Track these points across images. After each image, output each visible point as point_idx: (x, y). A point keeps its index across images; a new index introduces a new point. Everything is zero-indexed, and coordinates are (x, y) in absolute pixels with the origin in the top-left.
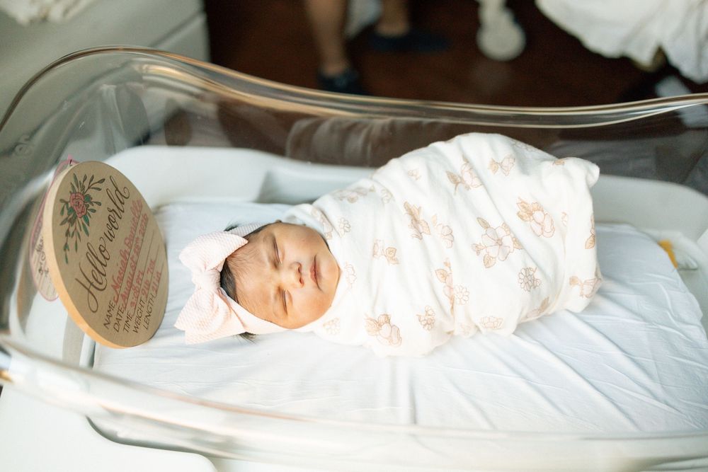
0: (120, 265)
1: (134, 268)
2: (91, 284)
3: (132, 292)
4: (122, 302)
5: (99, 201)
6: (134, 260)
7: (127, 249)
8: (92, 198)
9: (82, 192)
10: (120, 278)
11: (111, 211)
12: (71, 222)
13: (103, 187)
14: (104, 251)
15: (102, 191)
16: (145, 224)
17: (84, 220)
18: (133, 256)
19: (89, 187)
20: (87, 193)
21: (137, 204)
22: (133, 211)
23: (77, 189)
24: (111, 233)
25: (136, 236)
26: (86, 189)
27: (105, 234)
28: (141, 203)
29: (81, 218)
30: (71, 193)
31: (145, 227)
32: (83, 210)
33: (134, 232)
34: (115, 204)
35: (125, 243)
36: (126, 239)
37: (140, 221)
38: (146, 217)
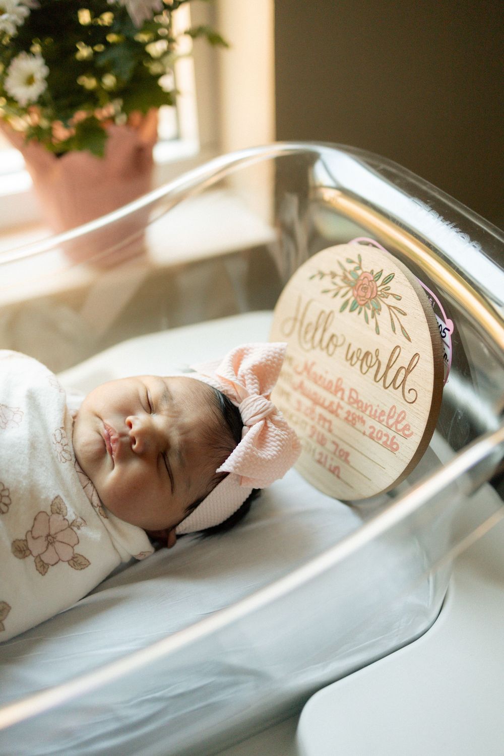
0: (328, 378)
1: (331, 409)
3: (310, 404)
4: (298, 383)
5: (381, 330)
6: (340, 411)
7: (347, 393)
8: (379, 314)
9: (379, 293)
10: (316, 379)
11: (377, 356)
12: (345, 278)
13: (400, 339)
14: (333, 344)
15: (394, 335)
16: (385, 445)
17: (353, 302)
18: (342, 408)
19: (389, 307)
20: (381, 303)
21: (404, 423)
22: (392, 414)
23: (379, 282)
24: (355, 359)
25: (366, 418)
26: (384, 300)
27: (350, 345)
28: (409, 436)
29: (353, 295)
30: (372, 272)
31: (381, 442)
32: (362, 298)
33: (368, 412)
34: (389, 367)
35: (352, 390)
36: (356, 392)
37: (385, 430)
38: (395, 446)
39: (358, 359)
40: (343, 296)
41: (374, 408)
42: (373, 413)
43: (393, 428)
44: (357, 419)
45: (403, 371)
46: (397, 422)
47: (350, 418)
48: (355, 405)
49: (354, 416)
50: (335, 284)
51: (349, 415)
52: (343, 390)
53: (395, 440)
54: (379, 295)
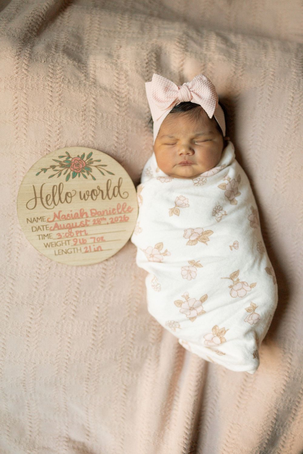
0: (73, 213)
1: (82, 225)
2: (41, 198)
3: (67, 231)
4: (53, 226)
5: (96, 178)
6: (88, 223)
7: (89, 214)
8: (91, 172)
9: (87, 163)
10: (65, 218)
11: (99, 189)
12: (62, 165)
13: (108, 176)
14: (69, 197)
15: (104, 176)
16: (121, 221)
17: (72, 174)
18: (89, 221)
19: (96, 166)
20: (91, 167)
21: (127, 207)
22: (119, 207)
23: (85, 159)
24: (86, 197)
25: (105, 217)
26: (92, 165)
27: (80, 193)
28: (132, 210)
29: (71, 171)
30: (78, 156)
31: (118, 221)
32: (77, 170)
33: (105, 214)
34: (108, 190)
35: (91, 210)
36: (94, 209)
37: (118, 215)
38: (127, 219)
39: (88, 196)
40: (64, 174)
41: (108, 211)
42: (108, 212)
43: (123, 212)
44: (100, 220)
45: (117, 188)
46: (123, 209)
47: (96, 222)
48: (97, 215)
49: (98, 220)
50: (56, 170)
51: (95, 221)
52: (86, 213)
53: (126, 216)
54: (88, 164)
